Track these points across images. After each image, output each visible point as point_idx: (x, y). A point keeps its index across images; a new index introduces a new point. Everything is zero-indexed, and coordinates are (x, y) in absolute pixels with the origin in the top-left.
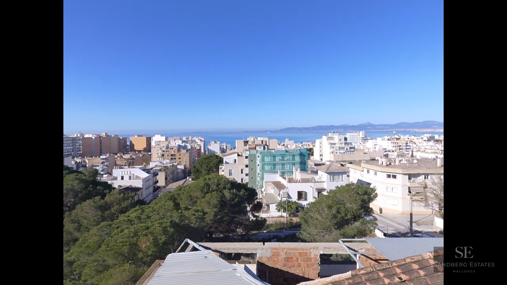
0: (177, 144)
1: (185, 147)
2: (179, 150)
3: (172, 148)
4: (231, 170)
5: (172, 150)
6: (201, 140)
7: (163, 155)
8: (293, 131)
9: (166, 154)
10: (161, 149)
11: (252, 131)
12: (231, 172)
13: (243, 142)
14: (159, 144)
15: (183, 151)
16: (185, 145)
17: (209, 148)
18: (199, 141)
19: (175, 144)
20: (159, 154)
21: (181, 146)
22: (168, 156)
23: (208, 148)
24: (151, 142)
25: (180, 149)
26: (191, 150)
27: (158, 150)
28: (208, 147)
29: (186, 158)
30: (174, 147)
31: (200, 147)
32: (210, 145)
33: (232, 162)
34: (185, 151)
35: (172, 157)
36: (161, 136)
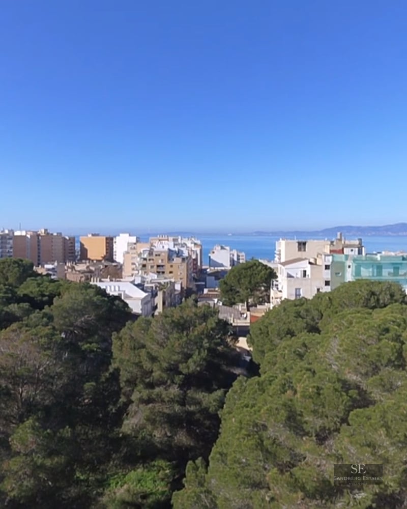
0: (166, 248)
1: (179, 254)
2: (170, 258)
3: (159, 255)
4: (299, 289)
5: (158, 257)
6: (195, 244)
7: (144, 266)
8: (348, 232)
9: (149, 264)
10: (140, 255)
11: (272, 233)
12: (298, 293)
13: (297, 244)
14: (134, 248)
15: (177, 260)
16: (179, 250)
17: (212, 258)
18: (193, 245)
19: (163, 247)
20: (137, 264)
21: (172, 251)
22: (152, 267)
23: (210, 257)
24: (113, 246)
25: (172, 256)
26: (189, 259)
27: (133, 258)
28: (210, 255)
29: (181, 272)
30: (162, 252)
31: (197, 255)
32: (213, 253)
33: (300, 275)
34: (180, 260)
35: (159, 270)
36: (130, 235)
